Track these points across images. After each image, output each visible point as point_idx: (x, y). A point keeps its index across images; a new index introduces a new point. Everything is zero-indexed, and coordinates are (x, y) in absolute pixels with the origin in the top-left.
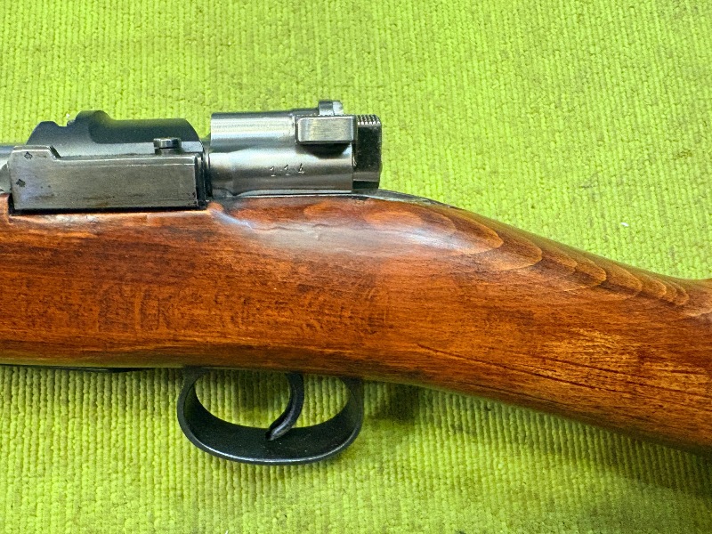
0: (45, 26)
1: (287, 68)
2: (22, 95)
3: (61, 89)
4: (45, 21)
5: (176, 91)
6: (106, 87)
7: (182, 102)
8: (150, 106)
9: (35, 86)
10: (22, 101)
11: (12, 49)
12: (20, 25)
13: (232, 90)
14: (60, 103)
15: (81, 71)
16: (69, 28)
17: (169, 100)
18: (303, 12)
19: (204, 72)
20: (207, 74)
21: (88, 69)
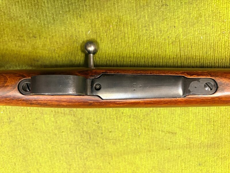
0: (149, 157)
1: (86, 149)
2: (152, 139)
3: (143, 141)
4: (149, 159)
5: (113, 141)
6: (131, 141)
7: (111, 138)
8: (119, 137)
9: (149, 142)
10: (152, 137)
11: (157, 151)
12: (156, 158)
13: (99, 142)
14: (142, 137)
15: (138, 146)
16: (143, 157)
17: (114, 139)
18: (83, 164)
19: (106, 147)
20: (106, 146)
21: (136, 146)
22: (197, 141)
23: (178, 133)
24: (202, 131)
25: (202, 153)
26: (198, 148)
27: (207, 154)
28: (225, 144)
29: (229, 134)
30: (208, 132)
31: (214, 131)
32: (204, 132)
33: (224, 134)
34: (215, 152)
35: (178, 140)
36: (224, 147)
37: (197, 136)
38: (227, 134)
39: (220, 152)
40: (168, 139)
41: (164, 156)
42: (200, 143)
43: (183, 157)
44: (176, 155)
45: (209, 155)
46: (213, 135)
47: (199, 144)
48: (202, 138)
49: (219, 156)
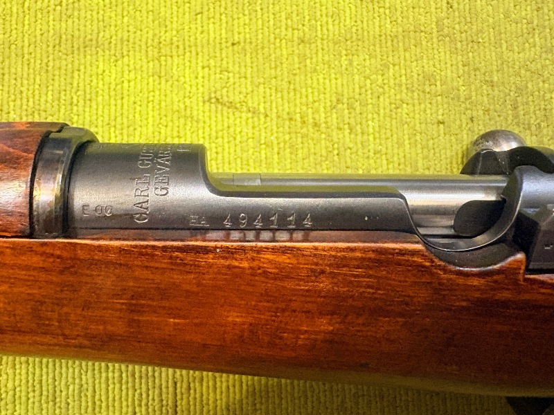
0: (307, 18)
1: (533, 67)
2: (292, 87)
3: (327, 81)
4: (306, 13)
5: (433, 87)
6: (368, 82)
7: (439, 98)
8: (410, 101)
9: (303, 77)
10: (292, 93)
11: (278, 40)
12: (283, 14)
13: (485, 87)
14: (328, 96)
15: (345, 63)
16: (330, 20)
17: (428, 96)
18: (546, 10)
19: (458, 69)
20: (461, 72)
21: (351, 62)
22: (132, 67)
23: (201, 99)
24: (113, 102)
25: (119, 22)
26: (131, 40)
27: (101, 18)
28: (32, 46)
29: (19, 85)
30: (93, 95)
31: (72, 98)
32: (107, 97)
33: (37, 87)
34: (70, 21)
35: (200, 75)
36: (39, 38)
37: (132, 84)
38: (25, 82)
39: (51, 17)
40: (237, 80)
41: (254, 20)
42: (123, 57)
43: (187, 10)
44: (212, 20)
45: (94, 13)
46: (75, 85)
47: (125, 53)
48: (113, 76)
49: (56, 6)
